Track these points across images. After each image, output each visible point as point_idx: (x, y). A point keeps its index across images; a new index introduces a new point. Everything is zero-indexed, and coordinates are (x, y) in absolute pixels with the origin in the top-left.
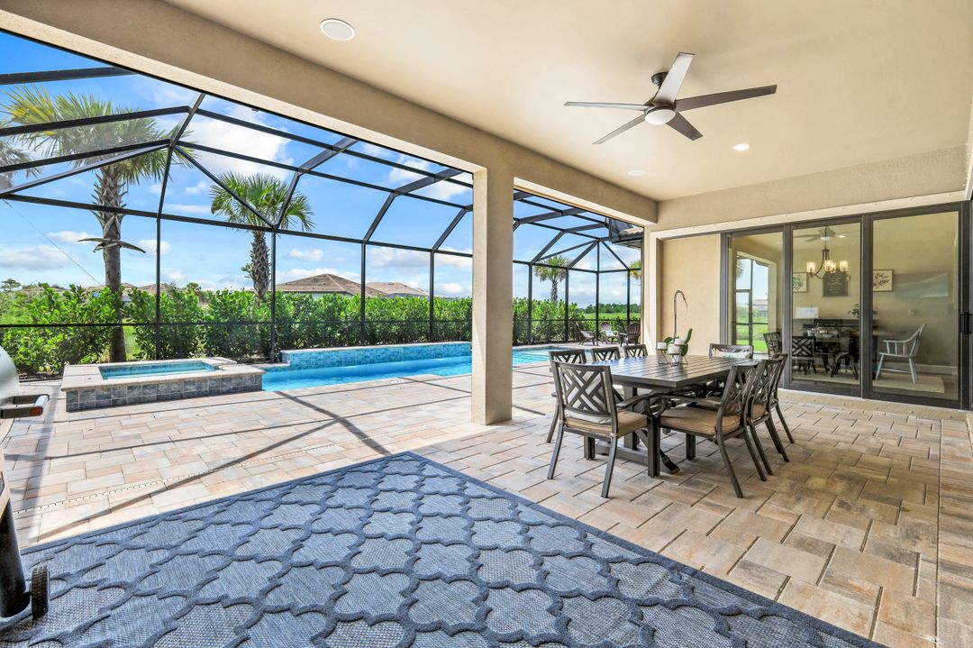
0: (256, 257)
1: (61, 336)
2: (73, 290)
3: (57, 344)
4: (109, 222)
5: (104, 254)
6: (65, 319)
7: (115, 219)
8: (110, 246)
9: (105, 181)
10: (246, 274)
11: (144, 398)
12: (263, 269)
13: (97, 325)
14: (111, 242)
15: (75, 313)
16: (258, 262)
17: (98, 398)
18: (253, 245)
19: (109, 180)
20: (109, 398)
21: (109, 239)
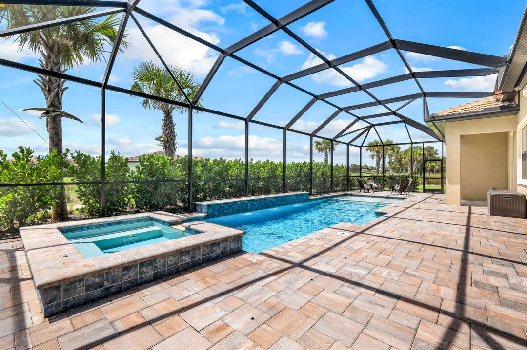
0: (167, 129)
1: (10, 195)
2: (22, 151)
3: (7, 204)
4: (53, 93)
5: (48, 122)
6: (13, 178)
7: (58, 91)
8: (54, 114)
9: (49, 57)
10: (159, 142)
11: (141, 279)
12: (172, 139)
13: (45, 184)
14: (54, 111)
15: (25, 173)
16: (168, 133)
17: (87, 289)
18: (164, 120)
19: (53, 56)
20: (101, 286)
21: (52, 109)
